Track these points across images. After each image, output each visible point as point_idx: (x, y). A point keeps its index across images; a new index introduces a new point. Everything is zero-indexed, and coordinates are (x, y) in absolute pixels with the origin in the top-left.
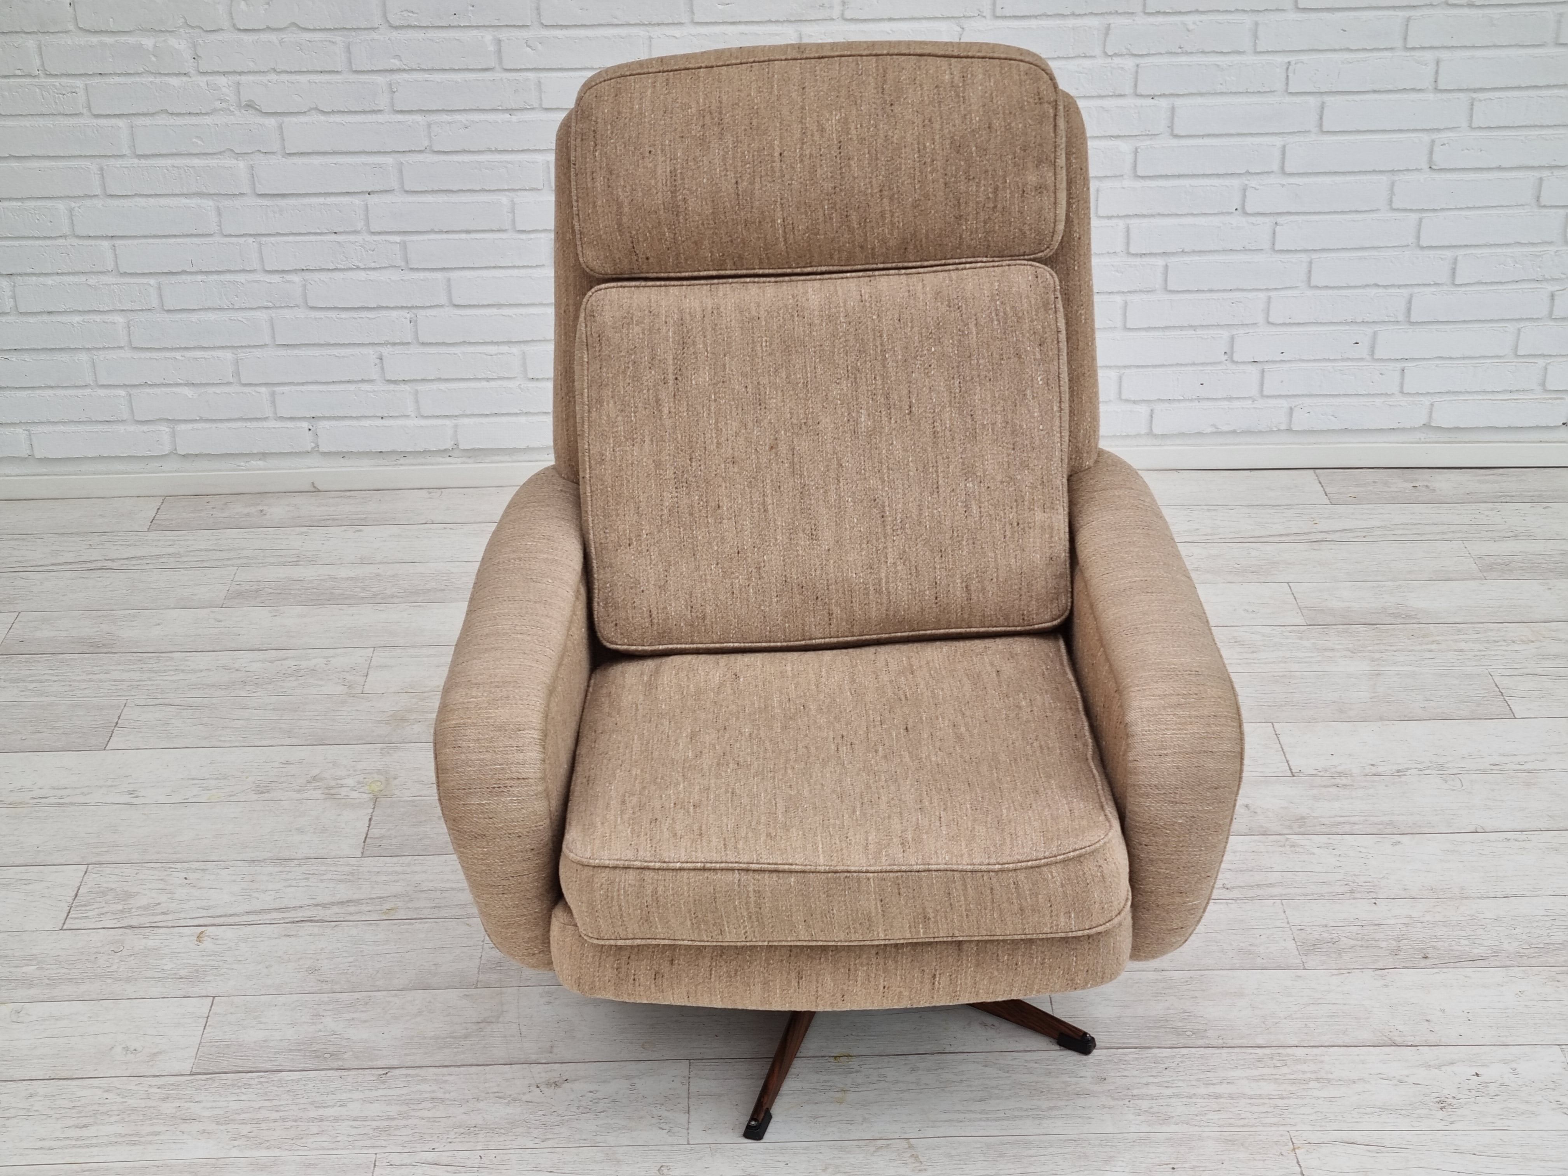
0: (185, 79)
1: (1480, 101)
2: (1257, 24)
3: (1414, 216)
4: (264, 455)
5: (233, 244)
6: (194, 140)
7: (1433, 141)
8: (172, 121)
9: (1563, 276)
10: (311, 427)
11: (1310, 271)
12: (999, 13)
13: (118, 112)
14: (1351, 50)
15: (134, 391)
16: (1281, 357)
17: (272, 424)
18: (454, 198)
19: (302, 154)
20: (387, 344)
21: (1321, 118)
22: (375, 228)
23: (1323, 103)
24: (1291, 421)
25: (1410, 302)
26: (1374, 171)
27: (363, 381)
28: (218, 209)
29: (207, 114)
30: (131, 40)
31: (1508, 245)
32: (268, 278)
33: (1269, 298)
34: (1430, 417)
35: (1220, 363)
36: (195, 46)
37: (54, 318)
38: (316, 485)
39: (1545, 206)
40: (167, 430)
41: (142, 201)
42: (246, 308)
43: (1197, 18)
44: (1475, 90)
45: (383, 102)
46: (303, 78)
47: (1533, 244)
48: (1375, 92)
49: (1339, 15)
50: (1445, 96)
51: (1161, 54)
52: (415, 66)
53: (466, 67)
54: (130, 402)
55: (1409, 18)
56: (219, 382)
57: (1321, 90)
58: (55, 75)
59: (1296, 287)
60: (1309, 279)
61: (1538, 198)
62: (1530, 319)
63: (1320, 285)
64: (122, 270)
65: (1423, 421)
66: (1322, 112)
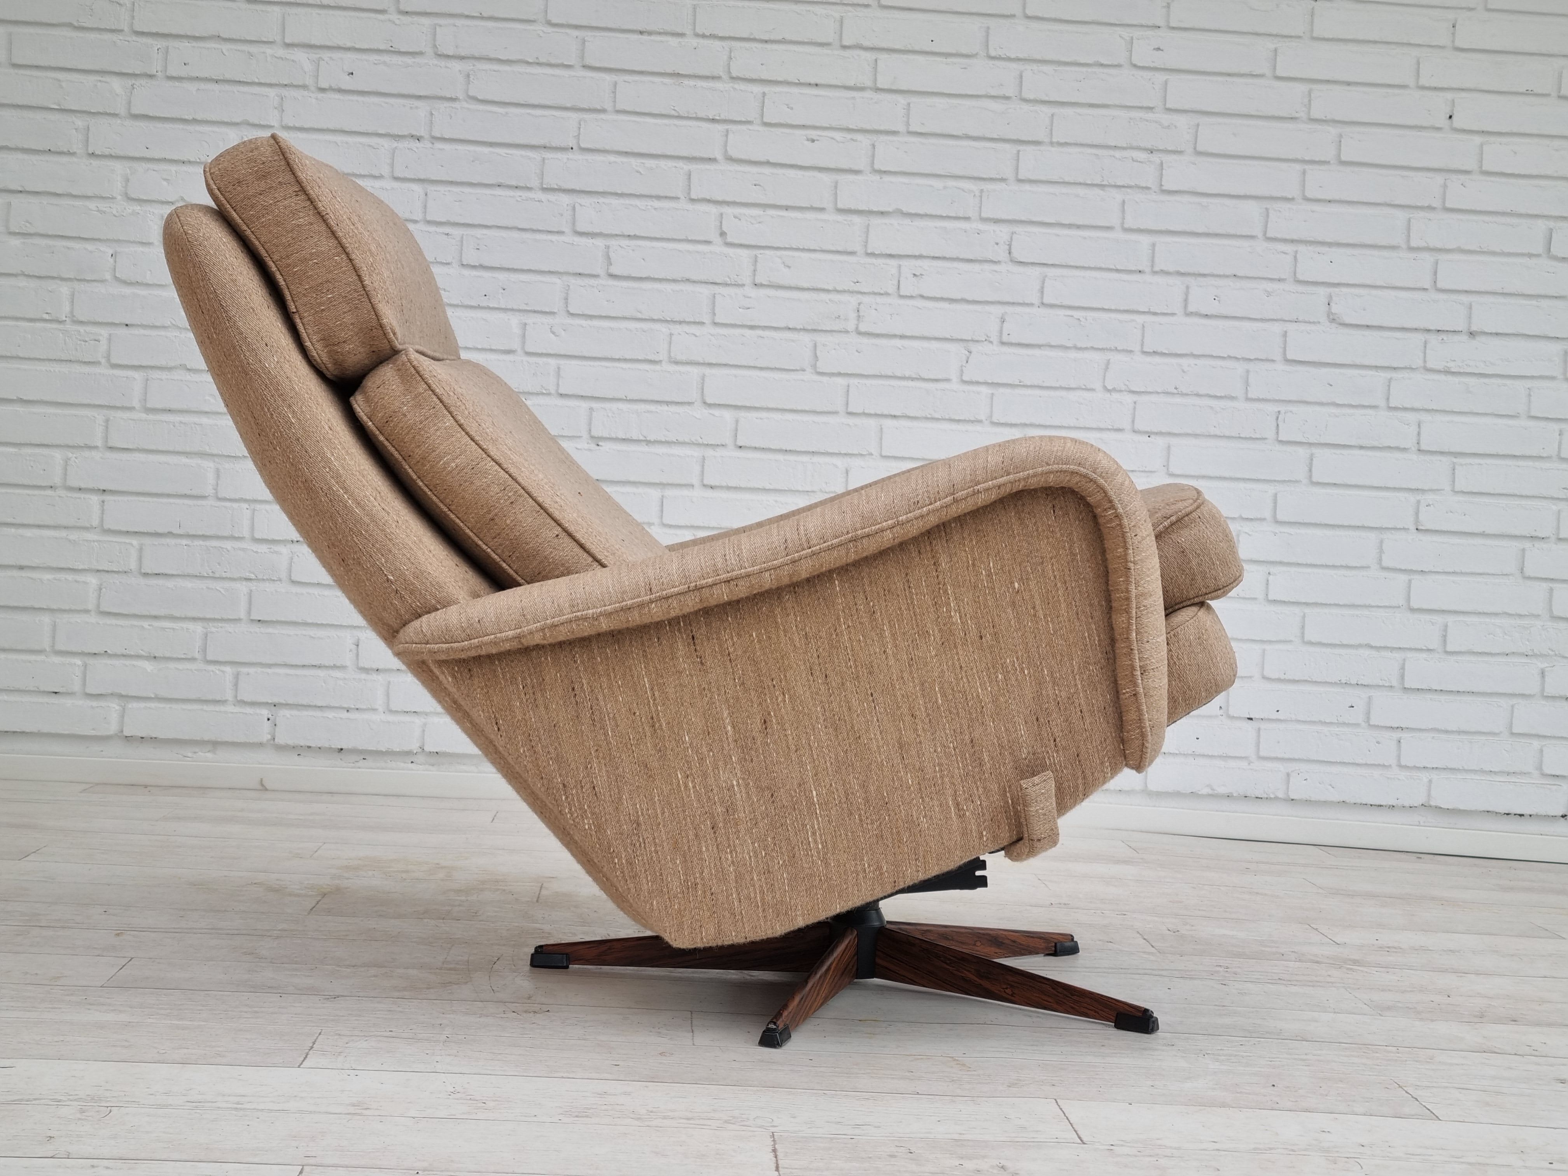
1: (1461, 465)
2: (1248, 371)
3: (1404, 578)
4: (215, 745)
5: (226, 507)
6: (207, 398)
7: (1419, 502)
9: (1551, 652)
10: (270, 716)
11: (1303, 627)
12: (1005, 338)
13: (136, 363)
15: (91, 661)
16: (1275, 716)
17: (230, 708)
21: (1310, 470)
23: (1312, 455)
24: (1288, 788)
25: (1403, 668)
26: (1363, 528)
27: (334, 667)
28: (218, 471)
31: (1496, 614)
32: (255, 547)
33: (1264, 650)
34: (1429, 795)
35: (1216, 716)
37: (23, 574)
38: (264, 783)
39: (1529, 578)
40: (117, 708)
41: (142, 457)
42: (226, 578)
43: (1192, 361)
44: (1456, 454)
47: (1520, 616)
49: (1324, 370)
50: (1428, 458)
51: (1158, 393)
53: (489, 347)
54: (85, 673)
55: (1391, 378)
56: (183, 656)
57: (1310, 441)
58: (81, 323)
59: (1290, 641)
60: (1303, 633)
61: (1522, 569)
62: (1523, 696)
63: (1313, 640)
64: (106, 527)
65: (1421, 799)
66: (1311, 464)
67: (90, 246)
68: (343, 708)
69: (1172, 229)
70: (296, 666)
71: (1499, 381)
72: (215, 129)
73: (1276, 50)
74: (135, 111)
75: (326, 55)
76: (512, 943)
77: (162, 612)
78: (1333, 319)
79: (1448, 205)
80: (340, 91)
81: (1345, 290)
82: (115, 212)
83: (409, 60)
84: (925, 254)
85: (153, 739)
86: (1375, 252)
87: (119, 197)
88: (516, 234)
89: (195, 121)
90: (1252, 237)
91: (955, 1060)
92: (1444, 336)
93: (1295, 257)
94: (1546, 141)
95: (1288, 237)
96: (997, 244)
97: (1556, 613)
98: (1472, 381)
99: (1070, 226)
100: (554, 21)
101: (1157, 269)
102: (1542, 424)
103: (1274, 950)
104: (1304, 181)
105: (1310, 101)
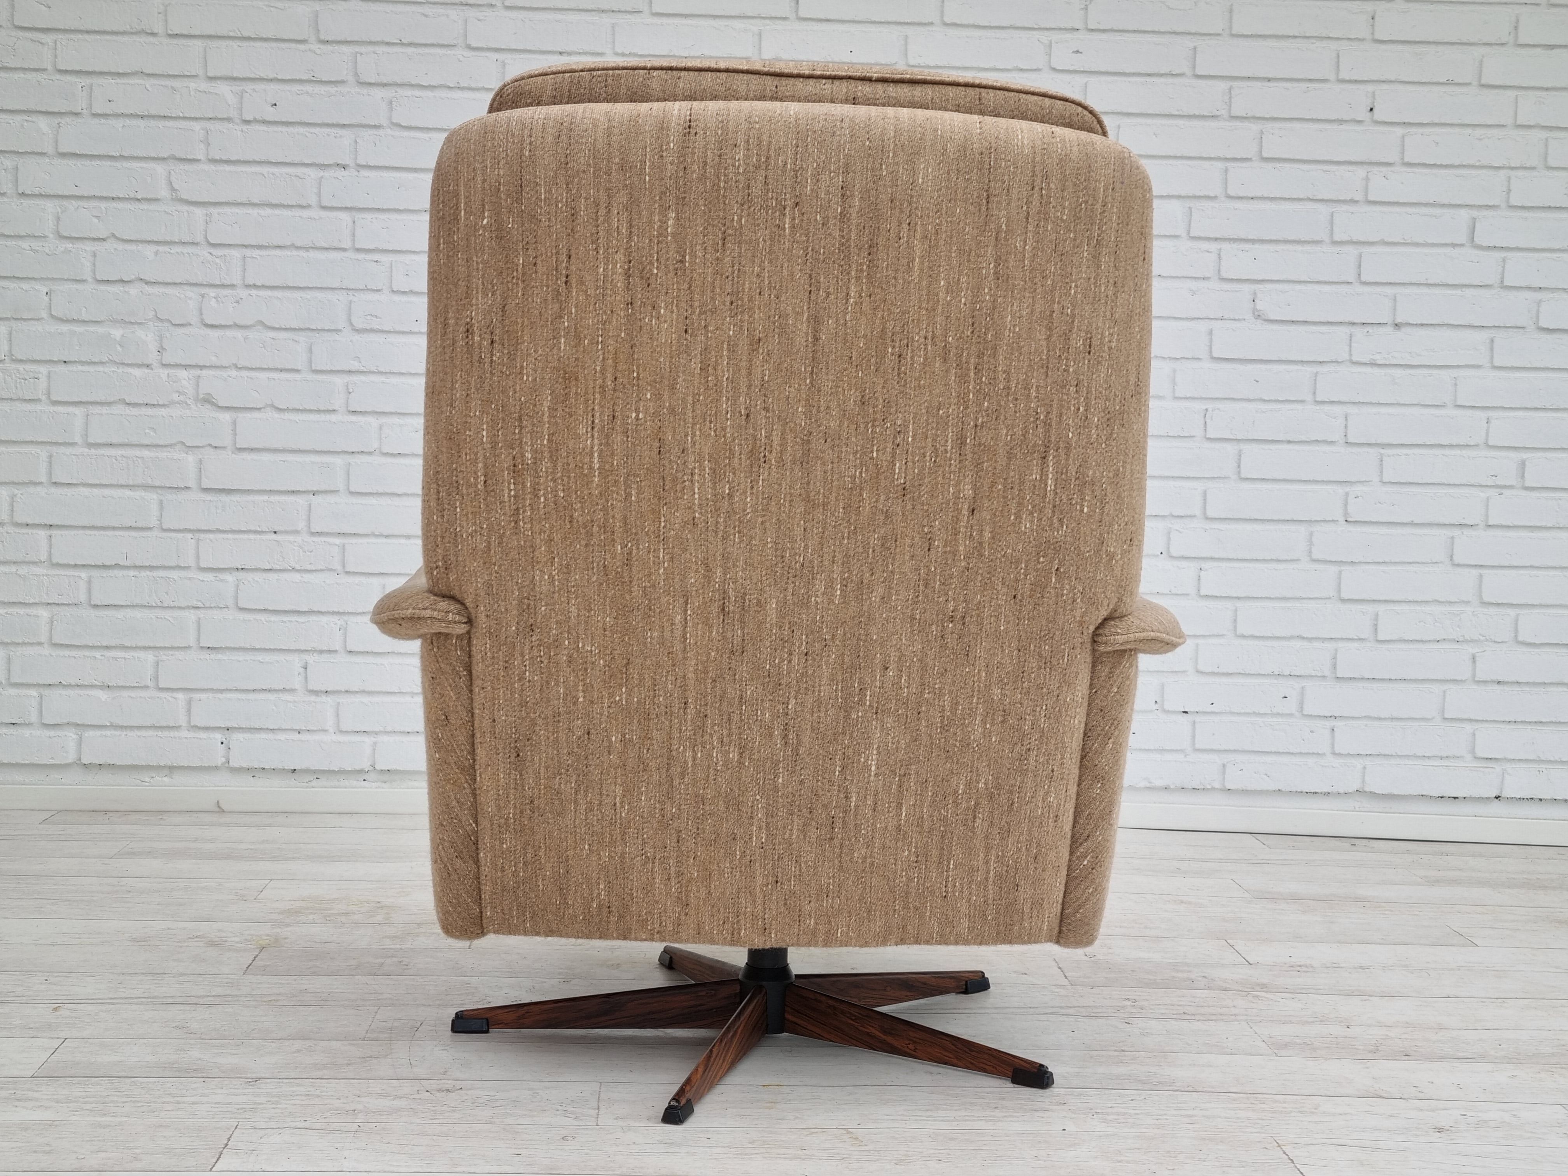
0: (146, 371)
1: (1389, 456)
2: (1174, 371)
3: (1334, 569)
4: (172, 769)
5: (171, 538)
6: (147, 431)
7: (1347, 494)
8: (129, 411)
9: (1482, 638)
10: (224, 740)
11: (1235, 621)
13: (76, 399)
14: (1264, 401)
15: (46, 692)
16: (1210, 708)
17: (184, 733)
19: (252, 450)
20: (313, 651)
21: (1239, 467)
22: (315, 528)
24: (1224, 778)
25: (1335, 658)
26: (1293, 521)
27: (284, 690)
28: (161, 503)
29: (164, 406)
30: (100, 330)
31: (1427, 602)
32: (201, 576)
33: (1197, 645)
34: (1363, 782)
35: (1151, 711)
36: (161, 338)
38: (221, 804)
39: (1458, 565)
40: (74, 736)
41: (85, 491)
42: (175, 607)
44: (1383, 446)
45: (338, 402)
46: (263, 375)
47: (1450, 603)
48: (1289, 442)
49: (1250, 367)
50: (1356, 450)
52: (374, 369)
54: (41, 704)
55: (1317, 373)
56: (136, 685)
57: (1238, 438)
58: (21, 361)
59: (1222, 635)
60: (1235, 627)
61: (1451, 556)
62: (1455, 681)
63: (1246, 634)
64: (54, 561)
65: (1356, 786)
66: (1240, 460)
67: (25, 286)
68: (295, 730)
70: (248, 691)
71: (1426, 371)
72: (143, 164)
73: (1195, 48)
74: (63, 149)
75: (249, 87)
76: (438, 1002)
77: (112, 643)
78: (1258, 316)
79: (1371, 198)
80: (264, 122)
81: (1269, 286)
82: (47, 251)
83: (332, 89)
85: (112, 766)
86: (1299, 248)
87: (51, 236)
89: (122, 157)
90: (1176, 237)
91: (849, 1133)
92: (1369, 329)
93: (1219, 255)
94: (1469, 131)
95: (1212, 236)
97: (1486, 599)
98: (1399, 372)
100: (474, 45)
102: (1469, 412)
103: (1185, 975)
104: (1226, 179)
105: (1230, 98)
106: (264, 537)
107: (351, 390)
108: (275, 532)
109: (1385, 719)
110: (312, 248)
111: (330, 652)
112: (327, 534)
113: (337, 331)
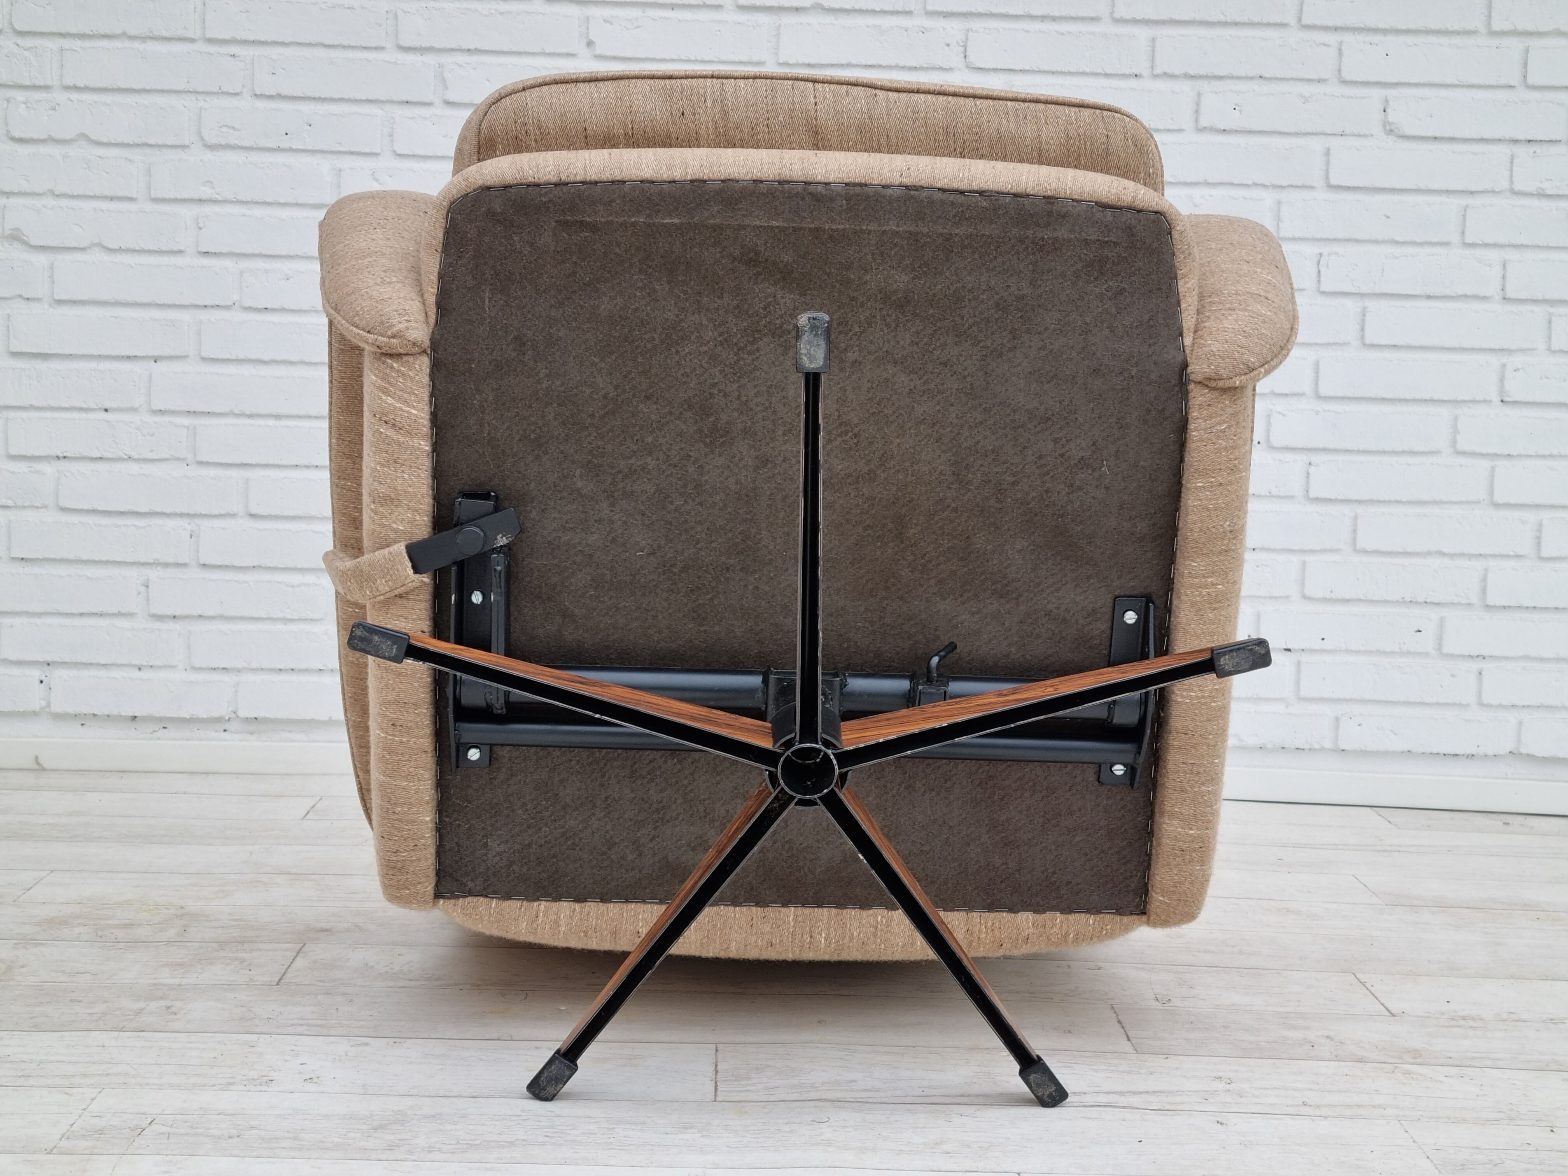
1: (1560, 316)
2: (1279, 203)
3: (1484, 465)
7: (1504, 366)
10: (43, 678)
11: (1355, 531)
14: (1396, 243)
16: (1319, 645)
18: (263, 370)
19: (74, 302)
20: (156, 564)
21: (1363, 329)
22: (157, 405)
23: (1364, 309)
24: (1337, 736)
25: (1484, 580)
26: (1433, 401)
27: (120, 615)
32: (12, 466)
33: (1304, 563)
34: (1519, 740)
38: (41, 761)
44: (1553, 303)
45: (185, 241)
46: (88, 206)
48: (1429, 297)
49: (1379, 198)
50: (1516, 308)
52: (230, 196)
53: (295, 202)
55: (1467, 206)
57: (1362, 291)
59: (1337, 550)
60: (1355, 539)
63: (1368, 549)
65: (1509, 745)
66: (1363, 321)
68: (134, 666)
69: (1177, 18)
70: (73, 615)
78: (1390, 130)
81: (1404, 91)
84: (854, 62)
86: (1445, 40)
88: (321, 52)
90: (1283, 25)
92: (1537, 148)
93: (1340, 50)
95: (1330, 24)
96: (948, 45)
99: (1043, 18)
101: (1158, 71)
106: (91, 416)
107: (201, 225)
108: (106, 410)
109: (1549, 660)
110: (151, 38)
111: (178, 565)
112: (174, 413)
113: (184, 147)
